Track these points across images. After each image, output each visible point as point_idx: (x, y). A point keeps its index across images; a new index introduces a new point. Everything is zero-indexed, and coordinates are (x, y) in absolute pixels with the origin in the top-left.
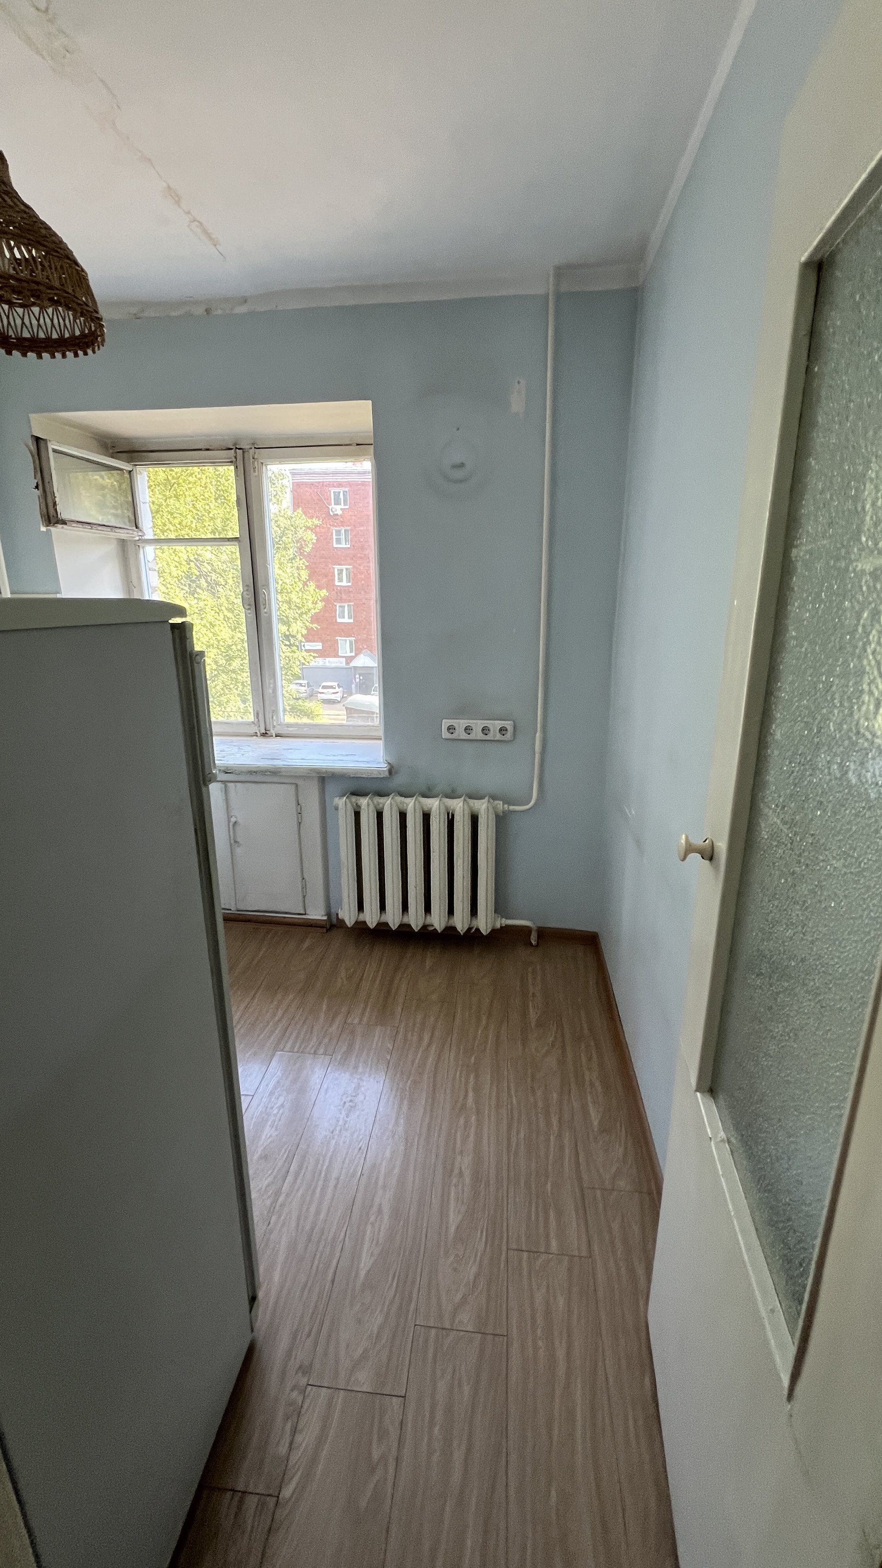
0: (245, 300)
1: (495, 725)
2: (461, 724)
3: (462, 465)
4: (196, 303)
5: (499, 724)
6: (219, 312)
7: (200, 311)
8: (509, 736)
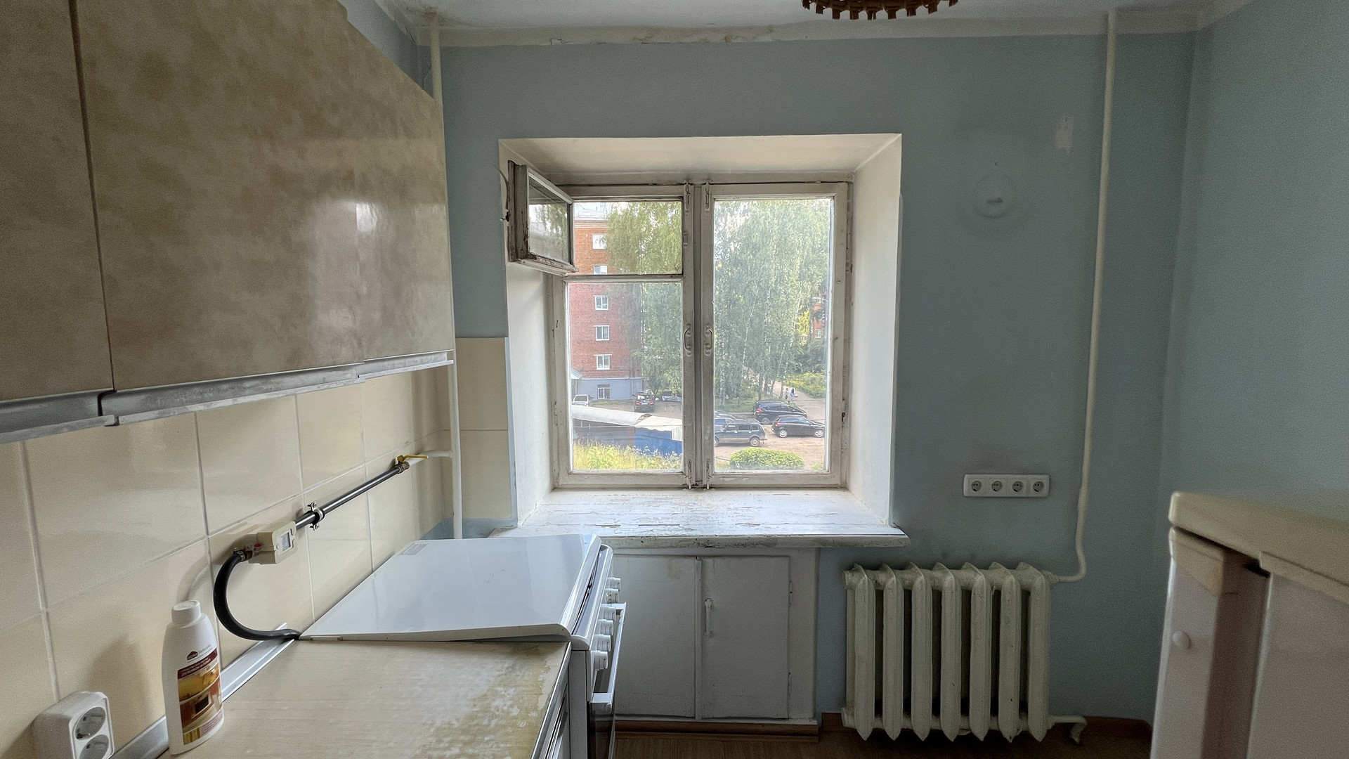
0: (770, 29)
1: (1029, 480)
2: (987, 480)
3: (1000, 201)
4: (714, 30)
5: (1034, 479)
6: (739, 40)
7: (719, 38)
8: (1045, 491)
